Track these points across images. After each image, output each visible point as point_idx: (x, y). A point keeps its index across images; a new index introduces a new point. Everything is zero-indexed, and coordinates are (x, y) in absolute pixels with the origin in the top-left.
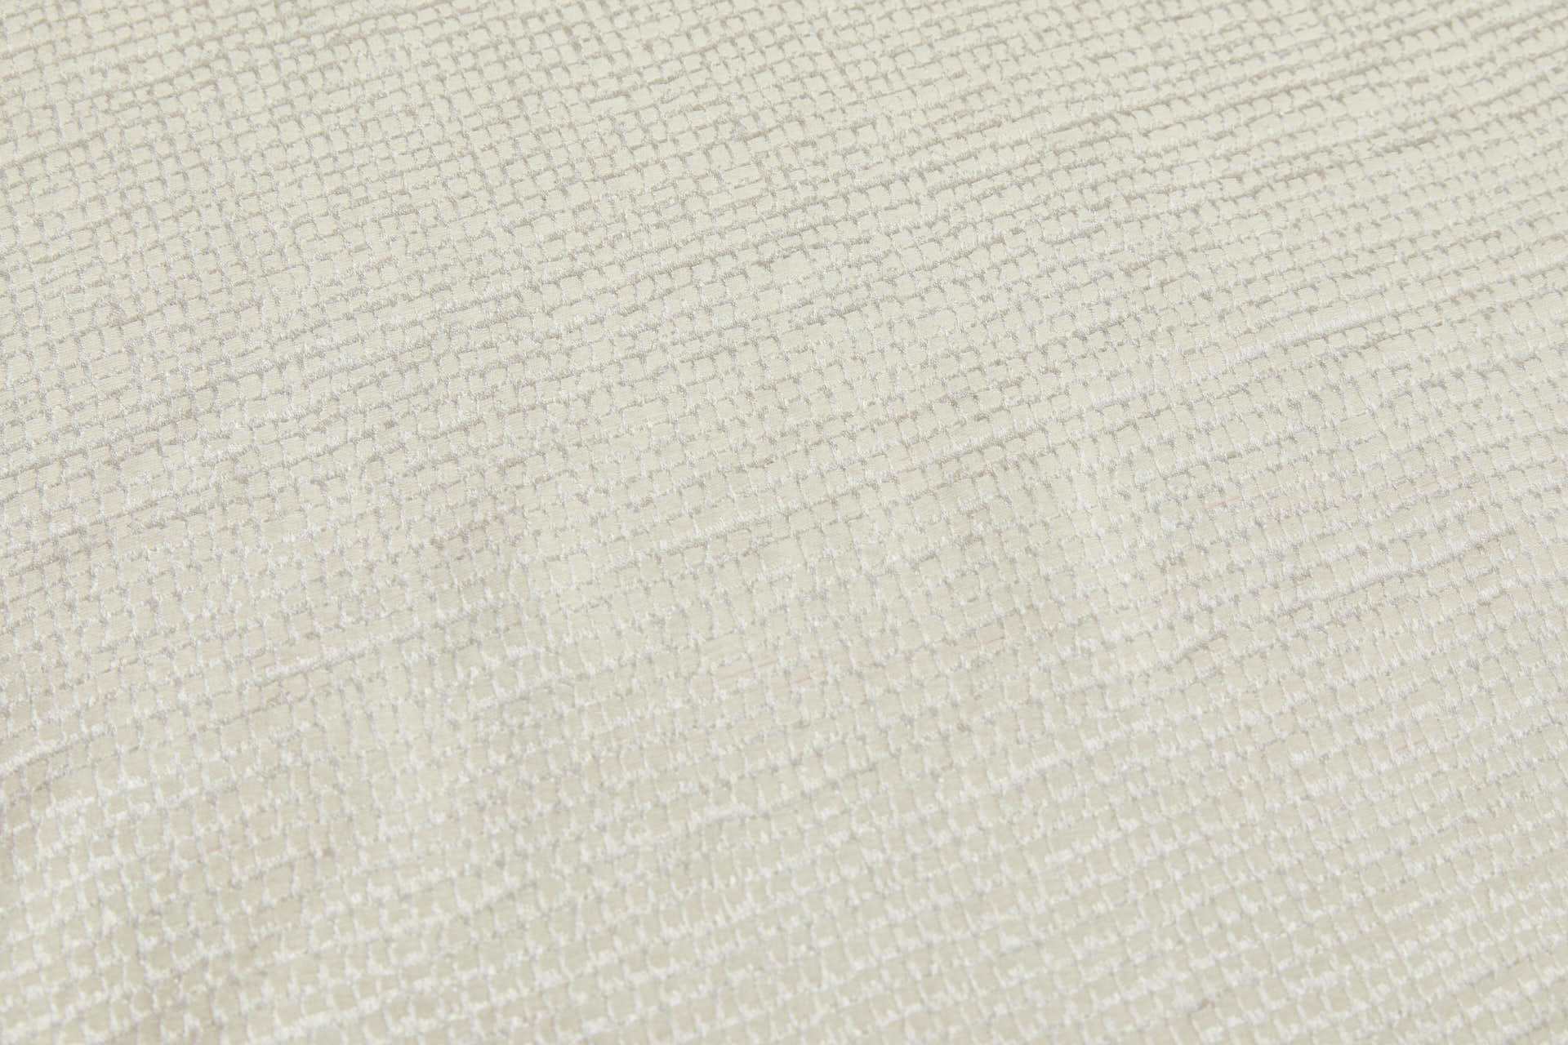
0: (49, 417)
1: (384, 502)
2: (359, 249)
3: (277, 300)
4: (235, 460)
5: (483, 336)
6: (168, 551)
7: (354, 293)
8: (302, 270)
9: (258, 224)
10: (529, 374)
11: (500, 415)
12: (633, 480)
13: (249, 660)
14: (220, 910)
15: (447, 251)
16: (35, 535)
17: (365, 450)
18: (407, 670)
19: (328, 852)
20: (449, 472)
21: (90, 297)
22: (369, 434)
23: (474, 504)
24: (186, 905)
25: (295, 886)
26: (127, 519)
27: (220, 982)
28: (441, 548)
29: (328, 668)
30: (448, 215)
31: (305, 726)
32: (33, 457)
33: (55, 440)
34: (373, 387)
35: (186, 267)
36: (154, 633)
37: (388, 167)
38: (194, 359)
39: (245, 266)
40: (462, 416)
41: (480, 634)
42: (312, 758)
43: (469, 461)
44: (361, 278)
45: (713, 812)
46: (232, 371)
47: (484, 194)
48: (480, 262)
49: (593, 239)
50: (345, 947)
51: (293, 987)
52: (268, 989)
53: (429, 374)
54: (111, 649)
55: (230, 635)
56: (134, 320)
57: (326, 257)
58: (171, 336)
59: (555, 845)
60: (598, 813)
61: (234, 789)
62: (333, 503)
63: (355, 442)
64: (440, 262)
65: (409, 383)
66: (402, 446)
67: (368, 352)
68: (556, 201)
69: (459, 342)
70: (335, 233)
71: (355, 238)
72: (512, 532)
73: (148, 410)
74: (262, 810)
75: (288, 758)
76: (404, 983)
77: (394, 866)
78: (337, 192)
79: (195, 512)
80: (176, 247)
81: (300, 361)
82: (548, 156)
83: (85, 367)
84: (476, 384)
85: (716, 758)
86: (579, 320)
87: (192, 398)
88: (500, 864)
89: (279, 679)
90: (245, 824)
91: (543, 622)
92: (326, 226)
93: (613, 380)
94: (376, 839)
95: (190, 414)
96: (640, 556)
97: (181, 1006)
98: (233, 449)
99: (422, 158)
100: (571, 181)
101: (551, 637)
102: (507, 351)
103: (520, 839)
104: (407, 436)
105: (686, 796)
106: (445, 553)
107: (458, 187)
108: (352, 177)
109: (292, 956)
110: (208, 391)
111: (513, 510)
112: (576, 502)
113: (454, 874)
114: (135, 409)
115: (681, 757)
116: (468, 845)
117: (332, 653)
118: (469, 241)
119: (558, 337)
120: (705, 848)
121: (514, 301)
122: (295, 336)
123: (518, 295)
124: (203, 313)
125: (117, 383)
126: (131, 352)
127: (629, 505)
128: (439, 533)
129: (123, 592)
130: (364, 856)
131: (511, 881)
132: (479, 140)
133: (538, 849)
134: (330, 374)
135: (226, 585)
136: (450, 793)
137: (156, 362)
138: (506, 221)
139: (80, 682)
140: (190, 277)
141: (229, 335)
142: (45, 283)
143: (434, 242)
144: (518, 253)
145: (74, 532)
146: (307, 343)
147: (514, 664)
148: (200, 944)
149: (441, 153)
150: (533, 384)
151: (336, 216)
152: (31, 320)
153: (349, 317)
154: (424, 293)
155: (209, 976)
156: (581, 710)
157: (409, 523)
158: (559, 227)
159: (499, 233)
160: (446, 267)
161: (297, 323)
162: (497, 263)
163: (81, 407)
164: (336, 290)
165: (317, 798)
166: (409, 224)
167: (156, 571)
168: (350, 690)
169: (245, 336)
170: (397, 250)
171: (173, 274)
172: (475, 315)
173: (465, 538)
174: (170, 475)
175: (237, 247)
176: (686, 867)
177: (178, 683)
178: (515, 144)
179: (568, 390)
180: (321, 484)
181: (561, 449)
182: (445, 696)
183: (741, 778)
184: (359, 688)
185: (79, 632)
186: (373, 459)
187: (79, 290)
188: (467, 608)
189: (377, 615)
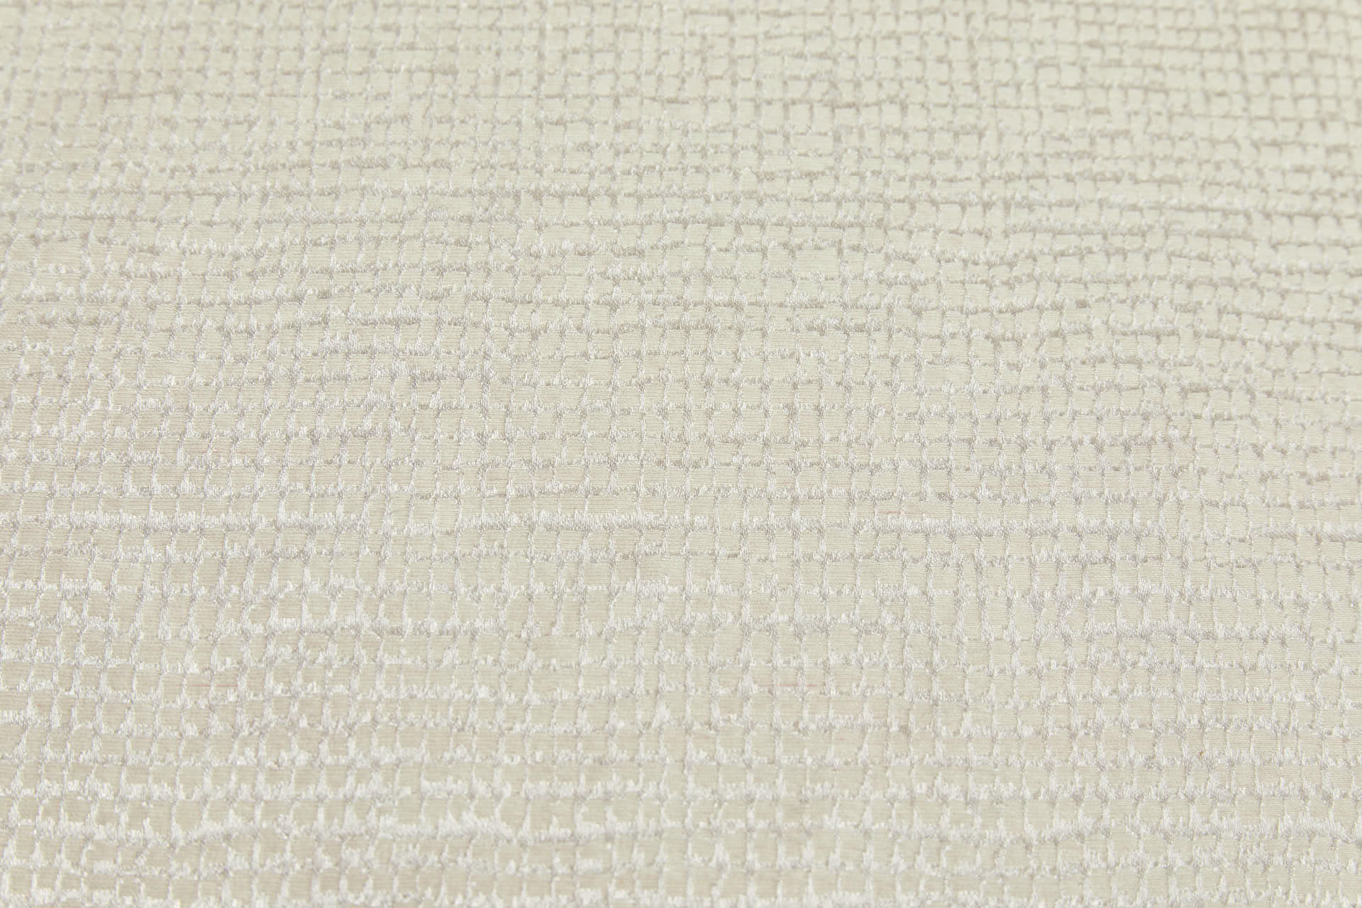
0: (736, 176)
1: (1054, 384)
2: (1098, 112)
3: (1000, 137)
4: (914, 288)
5: (1198, 246)
6: (821, 361)
7: (1081, 155)
8: (1032, 114)
9: (1001, 51)
10: (1237, 302)
11: (1196, 334)
12: (1314, 450)
13: (874, 499)
14: (779, 751)
15: (1188, 144)
16: (690, 293)
17: (1049, 323)
18: (1032, 565)
19: (905, 730)
20: (1128, 375)
21: (811, 66)
22: (1058, 308)
23: (1146, 417)
24: (747, 731)
25: (863, 755)
26: (788, 312)
27: (762, 824)
28: (1100, 450)
29: (952, 536)
30: (1198, 107)
31: (913, 591)
32: (709, 212)
33: (736, 202)
34: (1075, 260)
35: (916, 69)
36: (785, 441)
37: (1149, 36)
38: (899, 167)
39: (977, 89)
40: (1158, 323)
41: (1117, 555)
42: (912, 628)
43: (1151, 371)
44: (1092, 142)
45: (1306, 821)
46: (935, 194)
47: (1239, 100)
48: (1218, 167)
49: (1341, 185)
50: (897, 835)
51: (835, 858)
52: (809, 852)
53: (1135, 265)
54: (738, 443)
55: (862, 467)
56: (849, 106)
57: (1062, 109)
58: (883, 135)
59: (1138, 799)
60: (1190, 782)
61: (825, 630)
62: (1002, 367)
63: (1041, 310)
64: (1178, 153)
65: (1113, 268)
66: (1089, 331)
67: (1079, 222)
68: (1311, 133)
69: (1175, 243)
70: (1078, 87)
71: (1098, 99)
72: (1177, 461)
73: (839, 204)
74: (847, 662)
75: (888, 619)
76: (948, 891)
77: (968, 768)
78: (1092, 44)
79: (860, 329)
80: (912, 45)
81: (1007, 207)
82: (1316, 82)
83: (787, 137)
84: (1180, 293)
85: (1324, 767)
86: (1303, 264)
87: (887, 206)
88: (1077, 799)
89: (899, 532)
90: (827, 669)
91: (1184, 565)
92: (1071, 76)
93: (1321, 339)
94: (956, 733)
95: (880, 223)
96: (1300, 531)
97: (712, 832)
98: (915, 275)
99: (1187, 39)
100: (1333, 117)
101: (1188, 584)
102: (1221, 270)
103: (1104, 781)
104: (1096, 323)
105: (1284, 796)
106: (1103, 458)
107: (1215, 83)
108: (1110, 35)
109: (841, 825)
110: (906, 207)
111: (1184, 438)
112: (1250, 453)
113: (1028, 794)
114: (826, 198)
115: (1289, 753)
116: (1049, 768)
117: (960, 523)
118: (1214, 143)
119: (1278, 274)
120: (1289, 855)
121: (1241, 220)
122: (1009, 179)
123: (1248, 216)
124: (922, 124)
125: (815, 165)
126: (837, 139)
127: (1303, 474)
128: (1103, 434)
129: (765, 388)
130: (940, 747)
131: (1084, 821)
132: (1250, 42)
133: (1119, 798)
134: (1034, 231)
135: (872, 415)
136: (1044, 708)
137: (860, 158)
138: (1256, 136)
139: (696, 466)
140: (919, 81)
141: (943, 156)
142: (768, 36)
143: (1177, 130)
144: (1260, 172)
145: (730, 304)
146: (1019, 190)
147: (1143, 598)
148: (750, 777)
149: (1208, 41)
150: (1239, 314)
151: (1083, 69)
152: (744, 70)
153: (1070, 179)
154: (1150, 180)
155: (751, 814)
156: (1199, 670)
157: (1075, 413)
158: (1308, 161)
159: (1245, 144)
160: (1181, 161)
161: (1014, 166)
162: (1234, 175)
163: (771, 177)
164: (1063, 146)
165: (906, 671)
166: (1156, 102)
167: (804, 377)
168: (969, 568)
169: (959, 162)
170: (1137, 125)
171: (903, 73)
172: (1198, 222)
173: (1127, 449)
174: (844, 282)
175: (974, 67)
176: (1266, 867)
177: (795, 500)
178: (1286, 59)
179: (1273, 332)
180: (996, 343)
181: (1249, 391)
182: (1063, 607)
183: (1345, 795)
184: (978, 568)
185: (709, 414)
186: (1056, 334)
187: (800, 56)
188: (1110, 522)
189: (1017, 498)
